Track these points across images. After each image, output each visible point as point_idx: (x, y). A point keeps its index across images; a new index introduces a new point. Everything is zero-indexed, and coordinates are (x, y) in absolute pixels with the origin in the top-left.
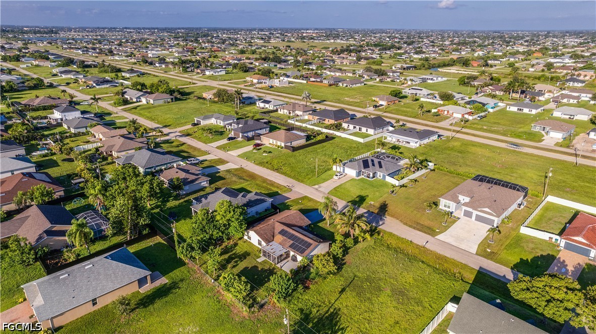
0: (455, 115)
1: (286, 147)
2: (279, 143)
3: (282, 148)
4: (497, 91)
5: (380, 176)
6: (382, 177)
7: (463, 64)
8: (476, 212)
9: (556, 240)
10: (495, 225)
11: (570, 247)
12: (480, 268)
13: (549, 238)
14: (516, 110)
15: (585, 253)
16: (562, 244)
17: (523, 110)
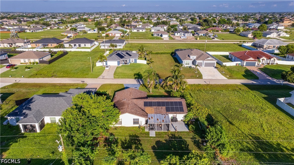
0: (117, 35)
1: (41, 62)
2: (32, 61)
3: (37, 63)
4: (118, 26)
5: (132, 61)
6: (134, 62)
7: (84, 20)
8: (205, 62)
9: (239, 64)
10: (215, 66)
11: (247, 65)
12: (241, 83)
13: (236, 64)
14: (136, 31)
15: (254, 65)
16: (245, 64)
17: (139, 31)
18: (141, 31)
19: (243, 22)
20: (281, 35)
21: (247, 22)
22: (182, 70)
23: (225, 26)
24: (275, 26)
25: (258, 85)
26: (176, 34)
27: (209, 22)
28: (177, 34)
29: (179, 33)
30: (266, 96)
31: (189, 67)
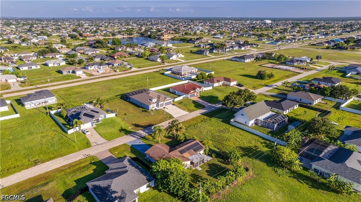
5: (102, 117)
8: (165, 102)
9: (185, 97)
10: (172, 103)
11: (191, 96)
12: (200, 114)
13: (183, 97)
14: (27, 69)
15: (194, 95)
16: (189, 97)
17: (31, 68)
18: (34, 67)
19: (129, 36)
20: (179, 56)
21: (132, 36)
22: (153, 114)
23: (124, 48)
24: (165, 44)
25: (210, 112)
26: (89, 68)
27: (104, 43)
28: (91, 68)
29: (92, 67)
30: (222, 120)
31: (155, 109)
